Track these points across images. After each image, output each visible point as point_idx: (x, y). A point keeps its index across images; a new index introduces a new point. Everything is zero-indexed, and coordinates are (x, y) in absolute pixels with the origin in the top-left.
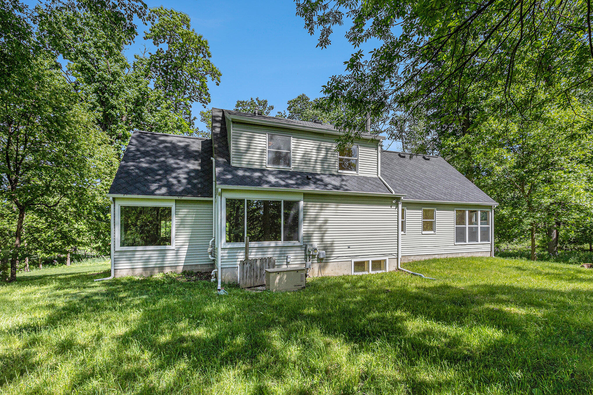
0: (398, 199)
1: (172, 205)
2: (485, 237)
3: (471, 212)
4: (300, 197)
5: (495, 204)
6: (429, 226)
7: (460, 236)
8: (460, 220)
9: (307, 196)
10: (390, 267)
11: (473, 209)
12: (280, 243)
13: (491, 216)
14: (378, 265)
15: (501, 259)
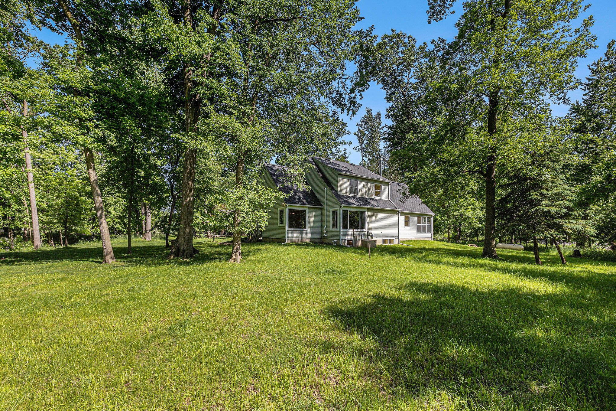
0: (398, 211)
1: (307, 209)
2: (429, 231)
3: (428, 218)
4: (365, 210)
5: (433, 214)
6: (407, 224)
7: (419, 230)
8: (419, 222)
9: (369, 210)
10: (396, 242)
11: (424, 216)
12: (359, 230)
13: (432, 220)
14: (391, 241)
15: (435, 242)
